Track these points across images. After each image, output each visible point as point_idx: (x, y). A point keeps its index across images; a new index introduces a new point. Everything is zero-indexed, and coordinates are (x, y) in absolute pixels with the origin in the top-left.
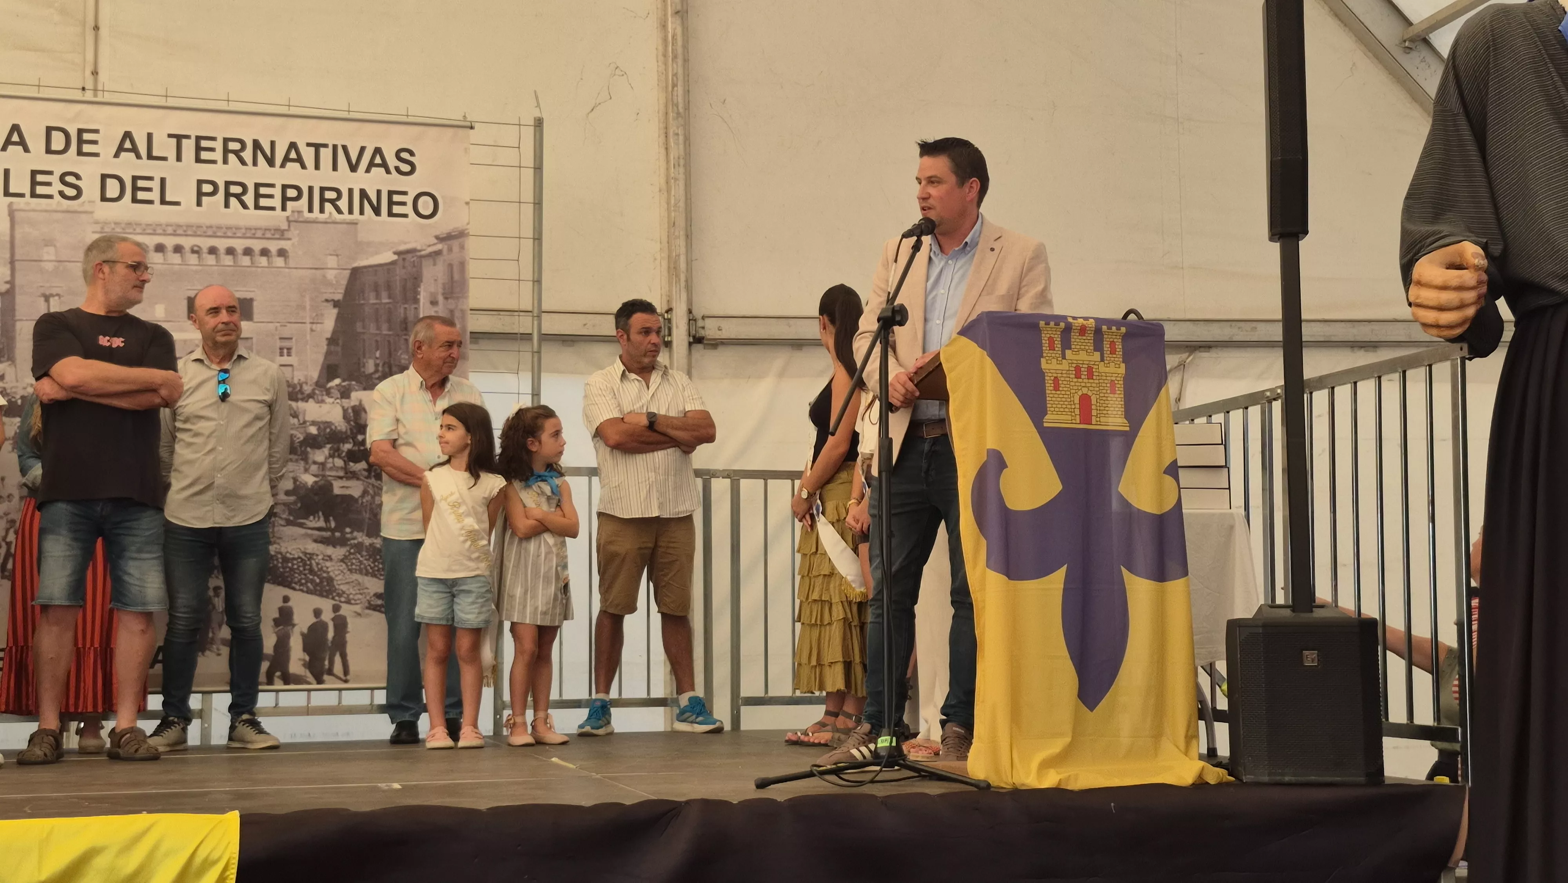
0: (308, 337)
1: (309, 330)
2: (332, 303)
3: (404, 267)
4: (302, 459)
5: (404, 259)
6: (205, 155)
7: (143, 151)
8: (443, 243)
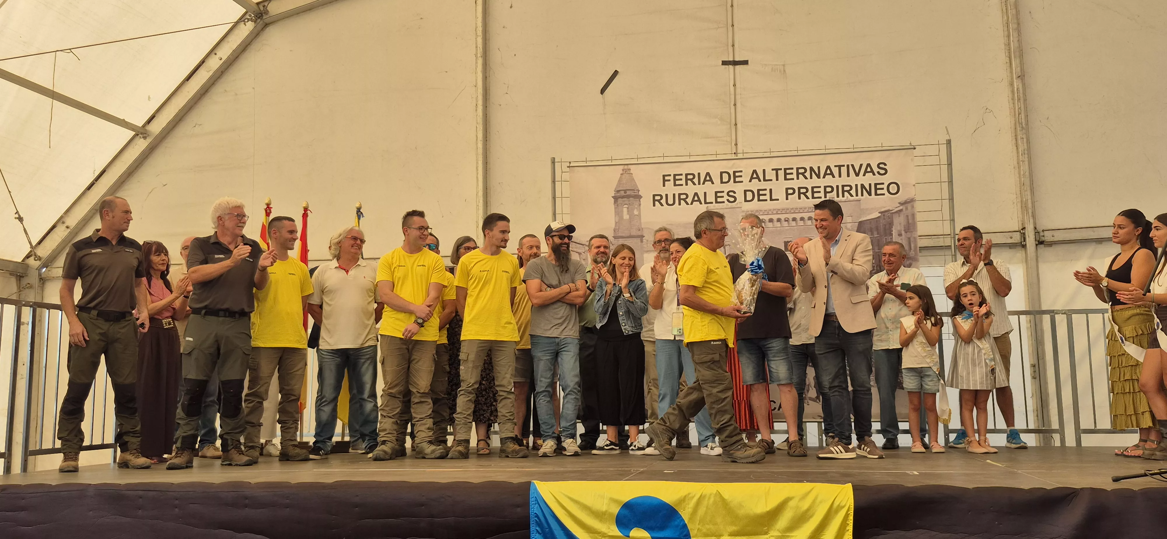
3: (884, 219)
5: (884, 215)
6: (788, 177)
7: (762, 178)
8: (903, 206)
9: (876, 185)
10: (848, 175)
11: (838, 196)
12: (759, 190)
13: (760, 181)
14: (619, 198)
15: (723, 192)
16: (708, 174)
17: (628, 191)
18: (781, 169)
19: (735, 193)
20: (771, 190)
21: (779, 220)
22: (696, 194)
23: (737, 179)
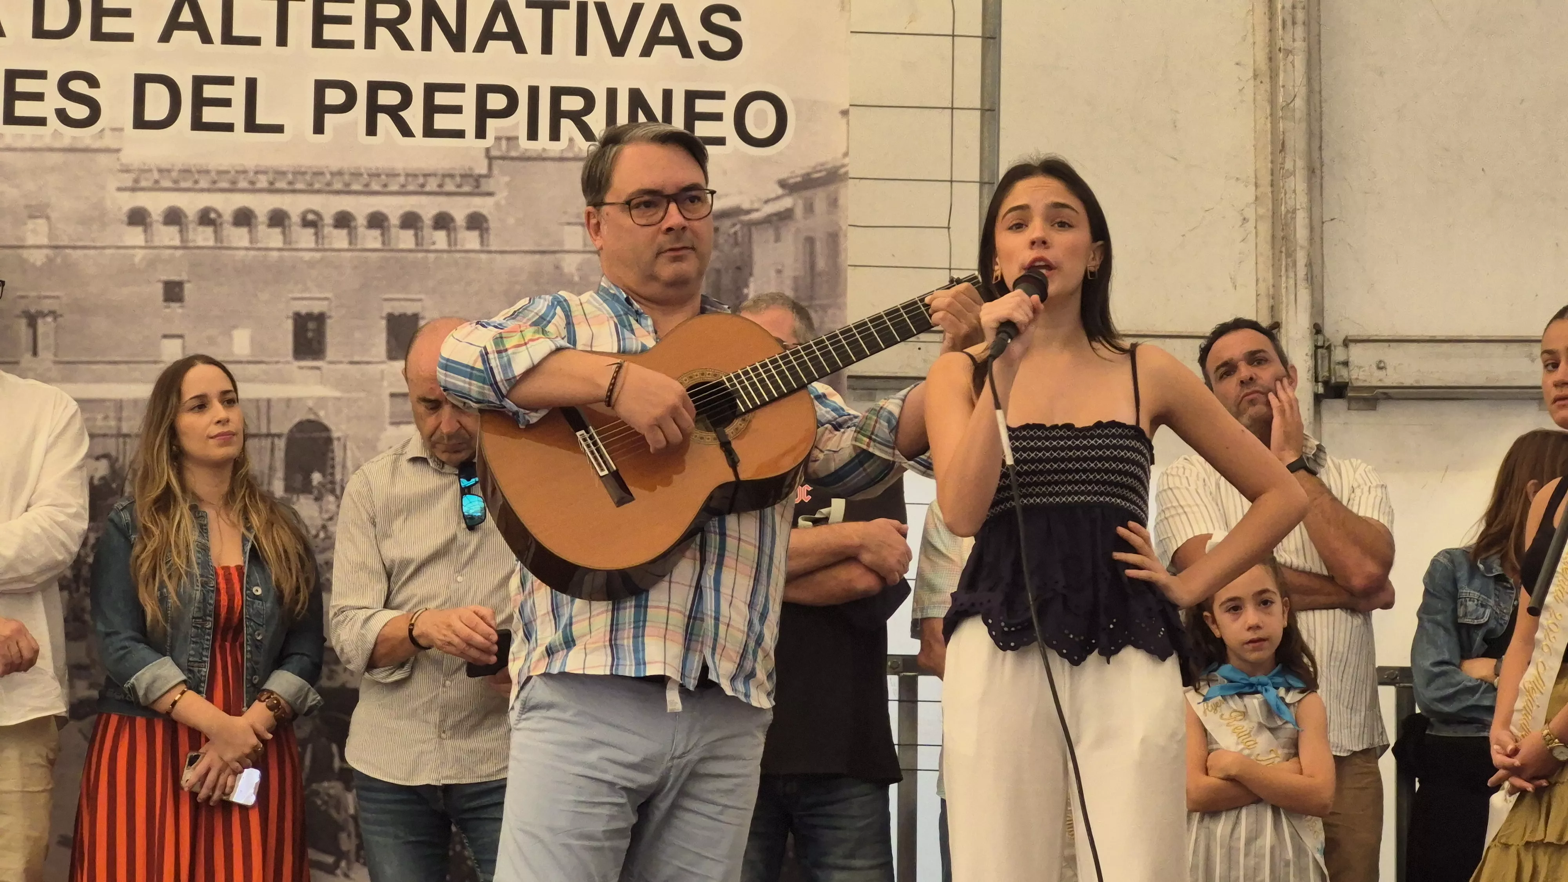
5: (716, 230)
6: (330, 32)
7: (215, 28)
8: (795, 195)
9: (691, 97)
10: (581, 49)
11: (533, 134)
12: (199, 82)
13: (206, 39)
15: (41, 75)
19: (93, 82)
20: (251, 85)
21: (278, 219)
23: (109, 25)
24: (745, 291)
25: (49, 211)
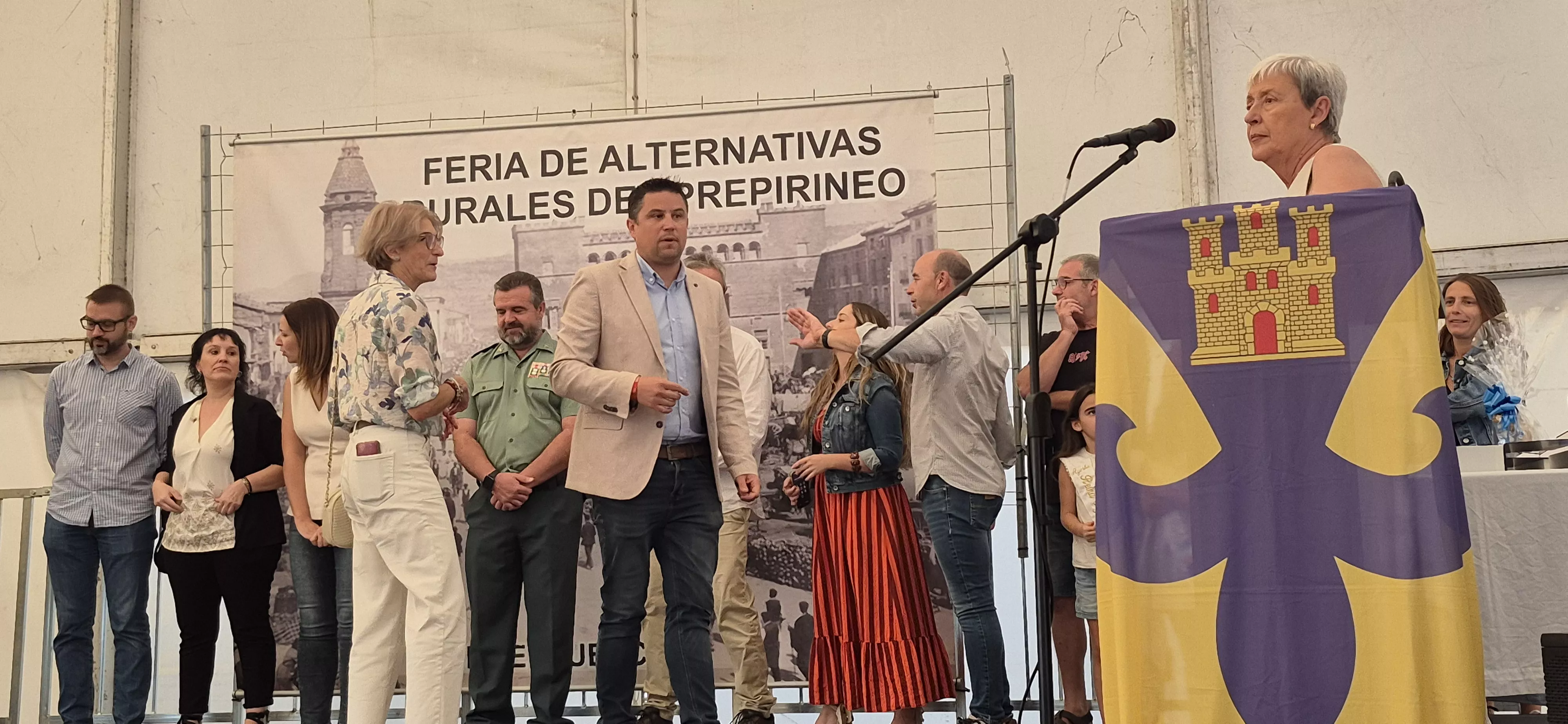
0: (782, 329)
1: (782, 321)
2: (804, 291)
3: (872, 248)
4: (782, 451)
5: (872, 240)
6: (680, 160)
7: (625, 163)
8: (911, 219)
9: (856, 174)
10: (801, 156)
11: (779, 201)
12: (618, 190)
13: (621, 169)
14: (334, 210)
15: (546, 194)
16: (516, 156)
17: (352, 195)
18: (664, 144)
19: (570, 195)
22: (491, 199)
23: (577, 167)
24: (889, 269)
25: (552, 259)
